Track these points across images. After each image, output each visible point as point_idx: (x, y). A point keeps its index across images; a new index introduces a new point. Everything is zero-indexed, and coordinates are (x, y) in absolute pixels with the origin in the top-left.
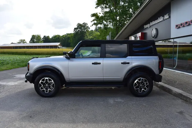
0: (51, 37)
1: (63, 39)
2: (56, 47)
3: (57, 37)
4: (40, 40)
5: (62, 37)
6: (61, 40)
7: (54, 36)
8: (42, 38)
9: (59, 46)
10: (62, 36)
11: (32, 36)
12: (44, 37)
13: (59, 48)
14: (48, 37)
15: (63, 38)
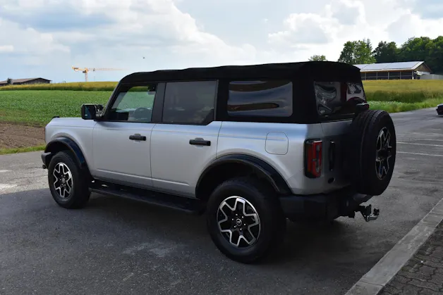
0: (399, 46)
1: (437, 50)
2: (408, 74)
3: (420, 44)
4: (367, 56)
5: (435, 44)
6: (430, 52)
7: (410, 41)
8: (372, 51)
9: (419, 73)
10: (434, 41)
11: (345, 45)
12: (381, 45)
13: (418, 77)
14: (393, 44)
15: (437, 45)
